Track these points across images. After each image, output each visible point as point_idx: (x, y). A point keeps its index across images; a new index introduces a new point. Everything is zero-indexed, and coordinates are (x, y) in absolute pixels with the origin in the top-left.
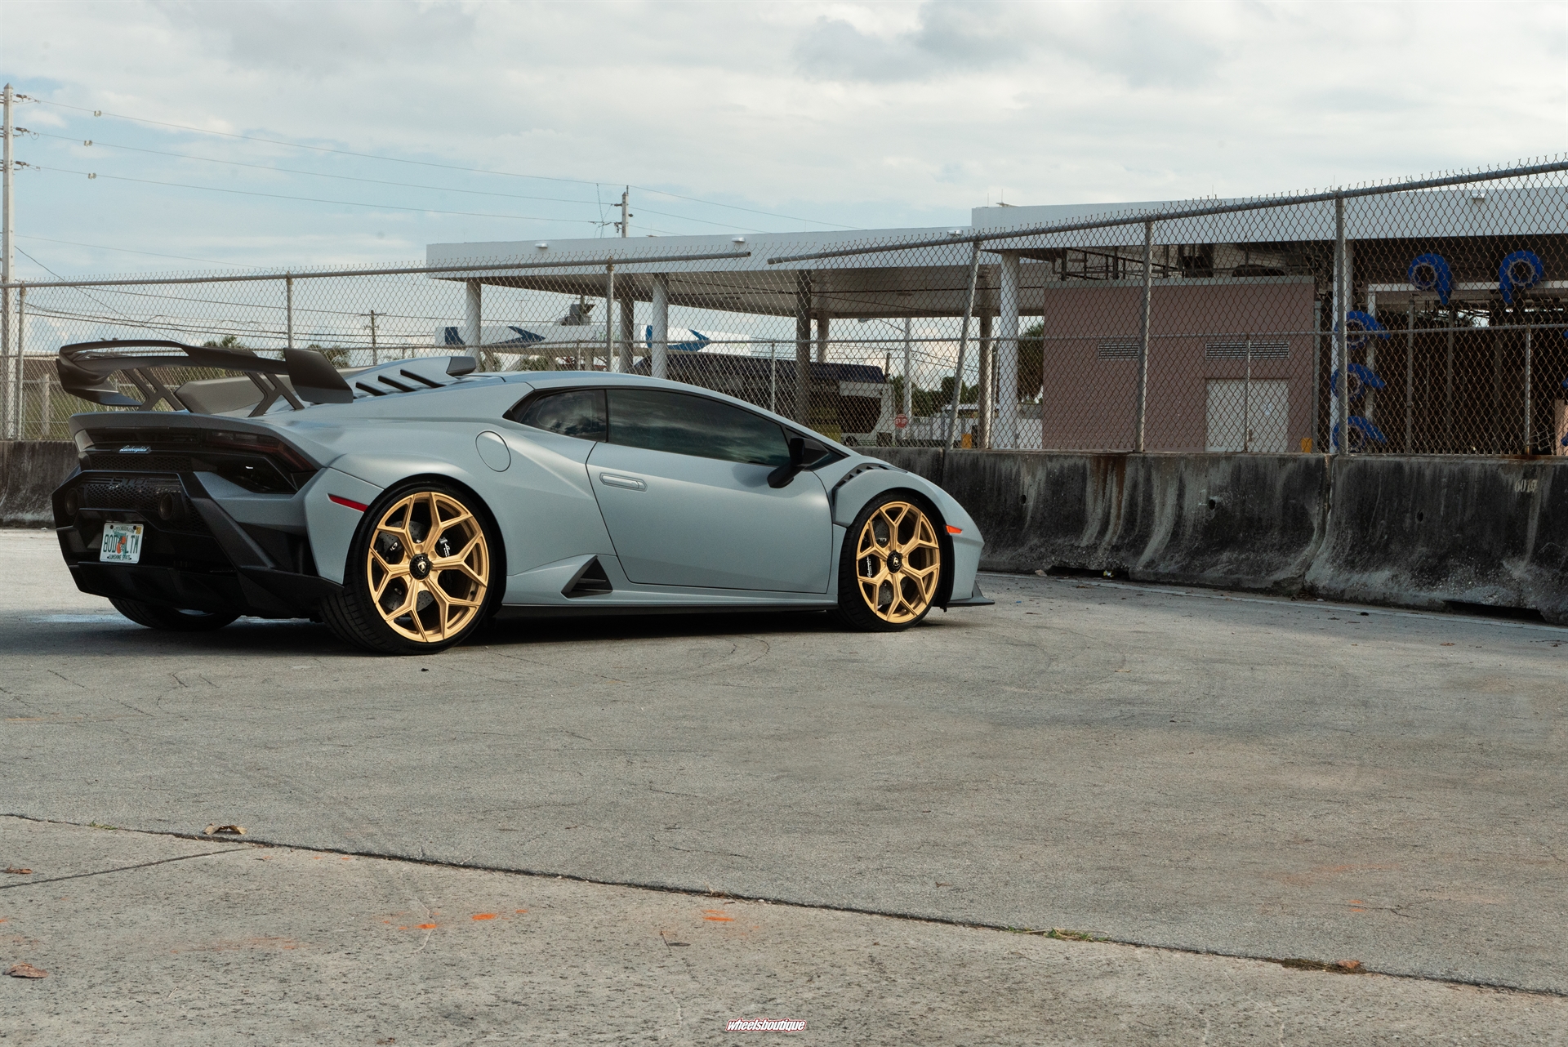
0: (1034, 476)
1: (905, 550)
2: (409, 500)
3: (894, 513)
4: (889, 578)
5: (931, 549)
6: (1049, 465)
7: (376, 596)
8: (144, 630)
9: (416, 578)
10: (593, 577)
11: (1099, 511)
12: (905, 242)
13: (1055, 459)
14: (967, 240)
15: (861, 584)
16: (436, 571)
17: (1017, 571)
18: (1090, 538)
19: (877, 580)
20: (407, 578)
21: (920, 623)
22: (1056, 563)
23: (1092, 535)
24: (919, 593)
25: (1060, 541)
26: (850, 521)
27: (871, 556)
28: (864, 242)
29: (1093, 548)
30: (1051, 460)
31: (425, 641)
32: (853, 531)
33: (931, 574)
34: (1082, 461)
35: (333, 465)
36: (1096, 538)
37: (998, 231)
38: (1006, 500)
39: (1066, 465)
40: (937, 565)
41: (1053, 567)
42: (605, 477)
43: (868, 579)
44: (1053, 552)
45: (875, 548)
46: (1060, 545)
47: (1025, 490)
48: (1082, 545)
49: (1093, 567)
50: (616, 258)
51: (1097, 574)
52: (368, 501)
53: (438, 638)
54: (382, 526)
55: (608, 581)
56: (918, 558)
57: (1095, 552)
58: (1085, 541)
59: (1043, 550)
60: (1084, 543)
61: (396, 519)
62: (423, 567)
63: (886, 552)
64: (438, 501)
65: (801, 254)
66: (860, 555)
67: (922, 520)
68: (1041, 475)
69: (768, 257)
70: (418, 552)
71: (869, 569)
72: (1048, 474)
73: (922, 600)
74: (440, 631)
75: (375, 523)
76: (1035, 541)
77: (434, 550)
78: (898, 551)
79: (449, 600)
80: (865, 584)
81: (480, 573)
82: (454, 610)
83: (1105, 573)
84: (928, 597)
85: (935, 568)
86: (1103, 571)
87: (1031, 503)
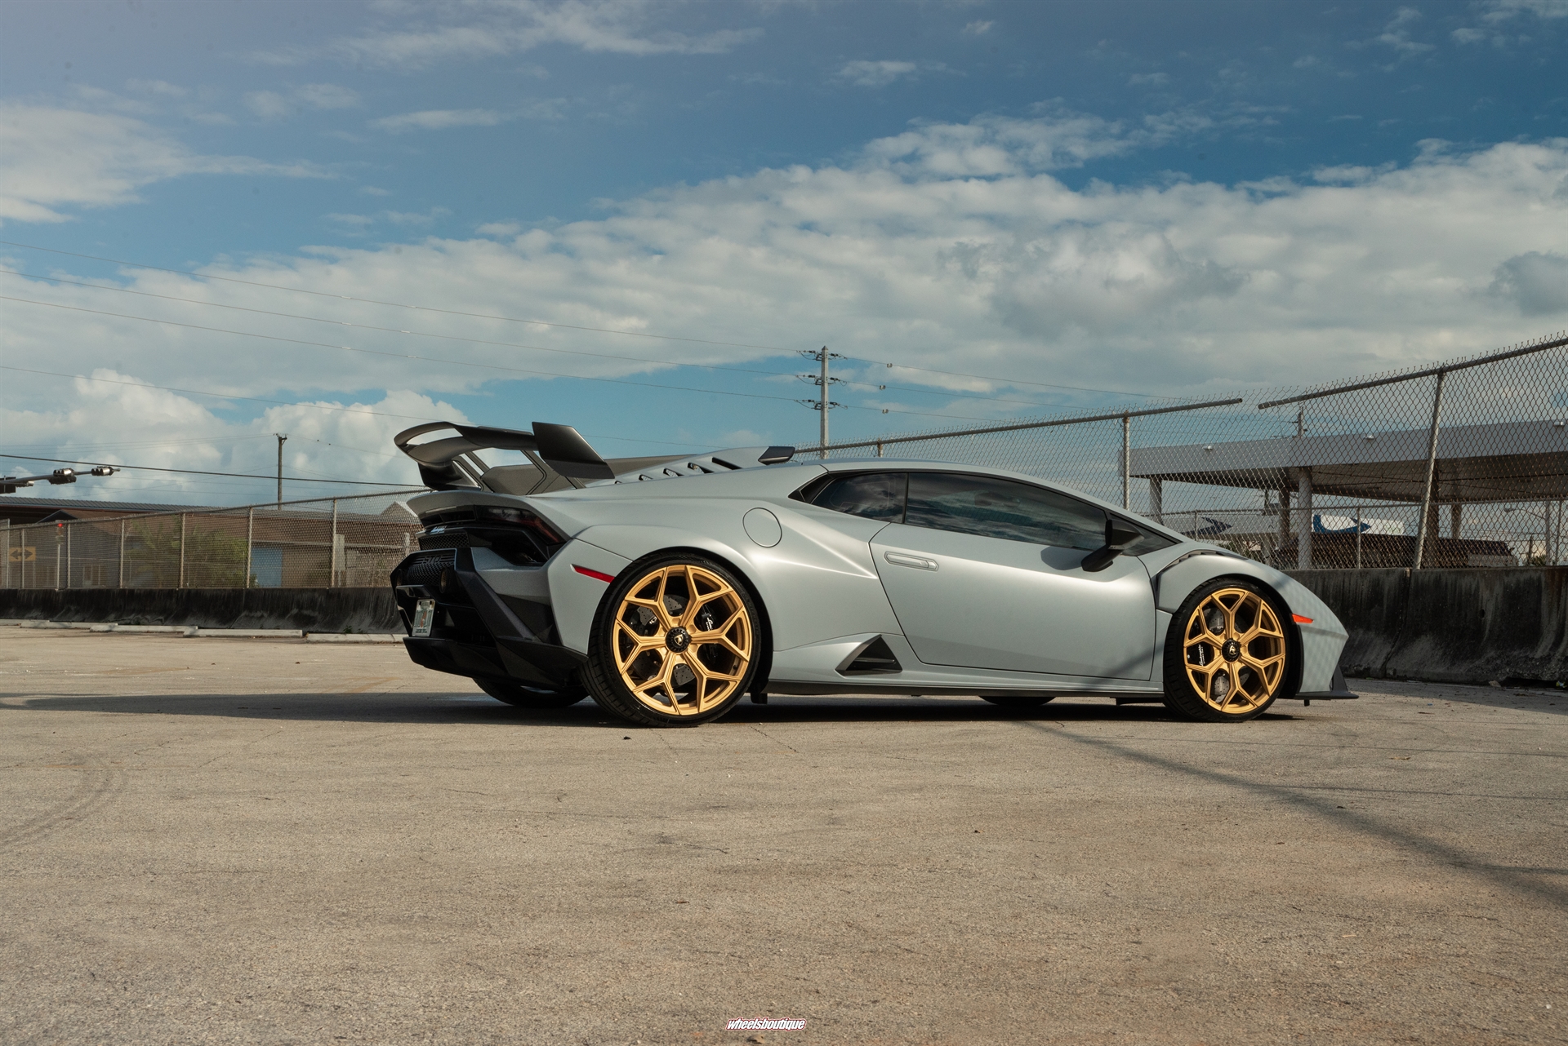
0: (1492, 590)
1: (1245, 638)
2: (662, 572)
3: (1229, 601)
4: (1225, 667)
5: (1276, 639)
6: (1506, 580)
7: (622, 667)
8: (505, 707)
9: (672, 650)
10: (876, 656)
11: (1554, 623)
12: (1376, 379)
13: (1511, 574)
14: (1432, 372)
15: (1189, 672)
16: (695, 644)
17: (1473, 682)
18: (1544, 650)
19: (1210, 669)
20: (663, 652)
21: (1260, 715)
22: (1511, 675)
23: (1546, 647)
24: (1261, 684)
25: (1516, 653)
26: (1176, 606)
27: (1203, 644)
28: (1340, 382)
29: (1547, 659)
30: (1507, 575)
31: (677, 713)
32: (1179, 617)
33: (1276, 664)
34: (1538, 574)
35: (578, 537)
36: (1551, 649)
37: (1460, 361)
38: (1466, 615)
39: (1522, 579)
40: (1283, 655)
41: (1508, 678)
42: (891, 557)
43: (1201, 668)
44: (1508, 664)
45: (1208, 634)
46: (1515, 656)
47: (1484, 604)
48: (1536, 657)
49: (1546, 678)
50: (1130, 411)
51: (1550, 685)
52: (615, 573)
53: (694, 711)
54: (631, 597)
55: (896, 660)
56: (1260, 647)
57: (1549, 663)
58: (1539, 653)
59: (1498, 662)
60: (1539, 654)
61: (650, 592)
62: (680, 640)
63: (1220, 640)
64: (694, 575)
65: (1285, 397)
66: (1188, 643)
67: (1263, 608)
68: (1498, 589)
69: (1257, 402)
70: (675, 625)
71: (1202, 657)
72: (1506, 588)
73: (1264, 691)
74: (697, 705)
75: (622, 594)
76: (1492, 654)
77: (693, 623)
78: (1235, 639)
79: (706, 673)
80: (1195, 673)
81: (742, 648)
82: (713, 685)
83: (1558, 684)
84: (1271, 688)
85: (1280, 659)
86: (1556, 681)
87: (1489, 617)
